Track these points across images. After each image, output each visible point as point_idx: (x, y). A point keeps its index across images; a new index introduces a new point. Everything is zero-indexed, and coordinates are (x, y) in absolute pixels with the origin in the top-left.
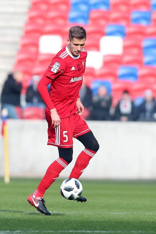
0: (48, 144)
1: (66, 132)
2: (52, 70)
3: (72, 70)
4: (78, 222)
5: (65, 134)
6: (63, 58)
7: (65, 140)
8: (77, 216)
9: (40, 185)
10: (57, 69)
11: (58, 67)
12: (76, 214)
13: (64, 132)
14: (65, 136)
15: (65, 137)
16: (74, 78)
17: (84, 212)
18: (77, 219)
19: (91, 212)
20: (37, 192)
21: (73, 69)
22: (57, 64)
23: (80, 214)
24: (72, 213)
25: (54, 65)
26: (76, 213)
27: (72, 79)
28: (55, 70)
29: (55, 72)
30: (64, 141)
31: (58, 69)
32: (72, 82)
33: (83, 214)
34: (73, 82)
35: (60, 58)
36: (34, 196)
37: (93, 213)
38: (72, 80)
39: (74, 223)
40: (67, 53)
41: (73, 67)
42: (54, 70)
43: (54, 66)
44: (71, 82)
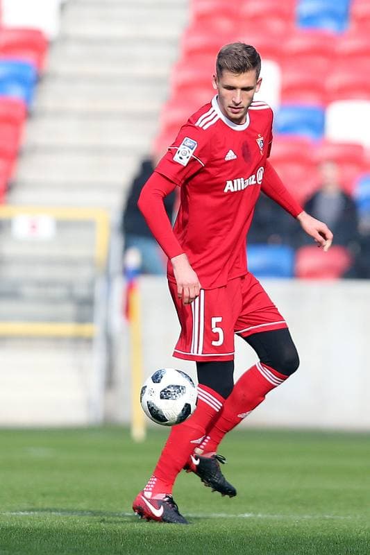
0: (176, 355)
1: (219, 319)
2: (176, 158)
3: (227, 159)
4: (321, 540)
5: (218, 325)
6: (205, 128)
7: (217, 340)
8: (319, 525)
9: (161, 462)
10: (188, 155)
11: (192, 152)
12: (316, 520)
13: (215, 320)
14: (215, 330)
15: (217, 334)
16: (235, 181)
17: (336, 514)
18: (319, 533)
19: (356, 516)
20: (154, 483)
21: (231, 156)
22: (188, 142)
23: (325, 519)
24: (306, 517)
25: (182, 146)
26: (317, 517)
27: (229, 183)
28: (184, 157)
29: (185, 162)
30: (214, 343)
31: (190, 155)
32: (229, 190)
33: (335, 521)
34: (232, 190)
35: (197, 128)
36: (148, 495)
37: (359, 517)
38: (230, 187)
39: (311, 544)
40: (217, 115)
41: (231, 151)
42: (181, 158)
43: (181, 148)
44: (226, 190)
